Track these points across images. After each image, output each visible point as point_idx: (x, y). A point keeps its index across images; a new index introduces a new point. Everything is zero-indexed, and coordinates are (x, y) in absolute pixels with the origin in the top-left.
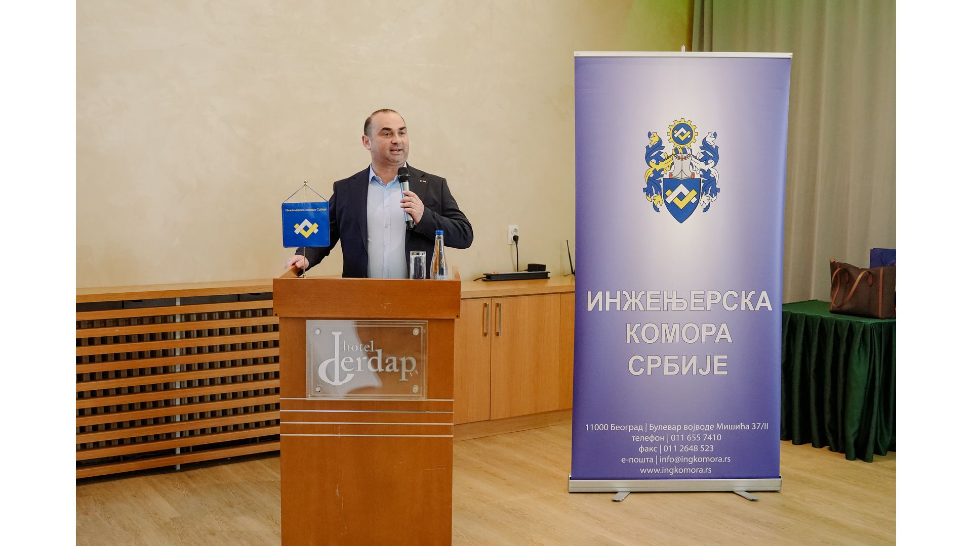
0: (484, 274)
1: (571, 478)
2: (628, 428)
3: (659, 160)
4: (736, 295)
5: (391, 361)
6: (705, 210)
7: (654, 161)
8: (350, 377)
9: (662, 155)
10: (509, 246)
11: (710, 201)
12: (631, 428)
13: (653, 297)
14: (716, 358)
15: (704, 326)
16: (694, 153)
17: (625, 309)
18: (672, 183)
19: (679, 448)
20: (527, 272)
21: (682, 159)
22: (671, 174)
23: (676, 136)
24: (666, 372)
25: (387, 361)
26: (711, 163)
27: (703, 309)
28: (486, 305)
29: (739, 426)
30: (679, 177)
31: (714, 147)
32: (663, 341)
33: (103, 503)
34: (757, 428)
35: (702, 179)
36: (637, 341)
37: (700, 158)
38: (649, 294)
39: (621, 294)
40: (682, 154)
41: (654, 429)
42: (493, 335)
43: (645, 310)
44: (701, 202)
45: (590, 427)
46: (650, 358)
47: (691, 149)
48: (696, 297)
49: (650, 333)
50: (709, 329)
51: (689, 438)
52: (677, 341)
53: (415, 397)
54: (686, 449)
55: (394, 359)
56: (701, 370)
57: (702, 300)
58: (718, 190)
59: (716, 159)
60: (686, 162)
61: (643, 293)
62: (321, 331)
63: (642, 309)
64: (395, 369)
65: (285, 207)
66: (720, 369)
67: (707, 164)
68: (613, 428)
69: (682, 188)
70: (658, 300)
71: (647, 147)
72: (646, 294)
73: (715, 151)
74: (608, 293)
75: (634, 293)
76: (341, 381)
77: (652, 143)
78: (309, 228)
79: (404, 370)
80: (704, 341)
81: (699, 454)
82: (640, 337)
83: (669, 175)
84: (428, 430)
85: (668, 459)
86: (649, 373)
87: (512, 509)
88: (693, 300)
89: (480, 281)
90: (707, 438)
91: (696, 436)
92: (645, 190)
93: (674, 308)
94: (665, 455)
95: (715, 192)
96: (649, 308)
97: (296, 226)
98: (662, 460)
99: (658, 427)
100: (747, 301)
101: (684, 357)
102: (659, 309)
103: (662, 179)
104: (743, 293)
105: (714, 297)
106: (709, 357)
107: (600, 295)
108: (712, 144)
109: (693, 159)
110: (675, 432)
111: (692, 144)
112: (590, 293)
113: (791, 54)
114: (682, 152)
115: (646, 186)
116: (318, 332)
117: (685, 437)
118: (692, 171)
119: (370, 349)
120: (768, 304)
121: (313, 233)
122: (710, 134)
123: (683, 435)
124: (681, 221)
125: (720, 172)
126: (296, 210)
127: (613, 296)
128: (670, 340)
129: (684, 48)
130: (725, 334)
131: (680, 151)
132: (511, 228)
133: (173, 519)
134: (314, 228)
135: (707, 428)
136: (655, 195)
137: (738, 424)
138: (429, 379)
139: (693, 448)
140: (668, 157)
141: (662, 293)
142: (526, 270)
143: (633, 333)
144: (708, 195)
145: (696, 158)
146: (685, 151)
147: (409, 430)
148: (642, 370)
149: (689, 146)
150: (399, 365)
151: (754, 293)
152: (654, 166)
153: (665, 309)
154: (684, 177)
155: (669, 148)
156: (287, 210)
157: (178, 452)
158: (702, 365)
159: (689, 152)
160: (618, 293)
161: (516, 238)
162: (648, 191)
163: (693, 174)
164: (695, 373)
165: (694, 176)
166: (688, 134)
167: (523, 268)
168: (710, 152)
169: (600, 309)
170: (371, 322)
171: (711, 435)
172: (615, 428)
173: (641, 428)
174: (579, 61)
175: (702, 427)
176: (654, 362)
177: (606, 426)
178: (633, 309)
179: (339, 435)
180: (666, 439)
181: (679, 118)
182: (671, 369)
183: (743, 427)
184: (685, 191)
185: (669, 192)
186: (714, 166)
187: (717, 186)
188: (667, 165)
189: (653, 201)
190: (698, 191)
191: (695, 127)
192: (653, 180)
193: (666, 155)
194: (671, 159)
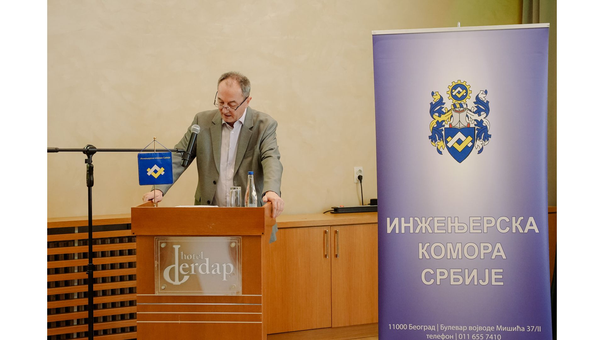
0: (332, 208)
2: (423, 328)
3: (441, 113)
4: (508, 220)
5: (216, 266)
6: (480, 152)
7: (437, 114)
10: (355, 184)
11: (483, 145)
12: (426, 328)
13: (439, 222)
14: (493, 271)
15: (482, 245)
16: (469, 107)
17: (417, 231)
18: (452, 132)
20: (369, 206)
21: (459, 112)
22: (450, 124)
23: (454, 94)
24: (452, 283)
25: (213, 266)
26: (483, 114)
27: (480, 231)
28: (325, 232)
29: (516, 328)
30: (458, 126)
31: (485, 101)
32: (449, 257)
35: (476, 127)
36: (427, 257)
37: (474, 111)
38: (436, 219)
39: (414, 220)
40: (459, 108)
41: (445, 329)
42: (333, 256)
43: (433, 232)
44: (476, 146)
45: (392, 326)
46: (438, 271)
47: (466, 104)
48: (474, 221)
49: (438, 251)
51: (474, 338)
52: (460, 257)
55: (218, 265)
56: (481, 281)
57: (479, 225)
58: (490, 136)
59: (487, 111)
60: (463, 115)
61: (431, 218)
63: (430, 231)
64: (218, 272)
66: (497, 280)
67: (480, 115)
68: (411, 328)
69: (460, 135)
70: (443, 225)
71: (431, 104)
72: (433, 220)
73: (486, 105)
74: (403, 219)
75: (423, 219)
76: (180, 281)
77: (435, 101)
78: (157, 171)
79: (225, 273)
80: (482, 257)
82: (430, 254)
86: (438, 283)
88: (472, 224)
89: (329, 213)
90: (489, 337)
91: (479, 336)
92: (430, 137)
93: (457, 231)
95: (487, 137)
96: (436, 231)
97: (148, 170)
99: (448, 327)
100: (517, 225)
101: (467, 271)
102: (444, 231)
103: (443, 128)
104: (514, 218)
105: (489, 222)
106: (487, 271)
107: (396, 221)
108: (484, 99)
109: (469, 112)
110: (461, 332)
111: (467, 100)
112: (388, 219)
113: (549, 24)
114: (459, 106)
115: (431, 134)
116: (164, 245)
117: (471, 337)
118: (468, 122)
119: (201, 257)
120: (535, 227)
121: (161, 174)
122: (482, 92)
123: (468, 335)
124: (460, 161)
125: (490, 121)
126: (149, 158)
127: (407, 222)
128: (454, 256)
129: (459, 24)
130: (499, 251)
131: (458, 106)
132: (356, 169)
135: (489, 329)
136: (438, 141)
137: (515, 326)
138: (243, 280)
140: (448, 111)
141: (446, 218)
142: (369, 204)
143: (424, 251)
144: (481, 140)
145: (470, 111)
146: (461, 106)
147: (230, 317)
148: (432, 281)
149: (465, 102)
150: (221, 269)
151: (522, 218)
152: (437, 118)
153: (450, 231)
154: (461, 126)
155: (448, 103)
156: (141, 159)
158: (481, 277)
159: (465, 106)
160: (411, 219)
161: (360, 178)
162: (433, 138)
163: (469, 124)
164: (476, 283)
165: (470, 126)
166: (463, 92)
167: (367, 203)
168: (482, 106)
169: (397, 231)
171: (492, 335)
172: (412, 327)
173: (433, 328)
174: (376, 38)
175: (484, 328)
176: (442, 274)
177: (405, 326)
178: (424, 231)
179: (179, 322)
180: (454, 337)
181: (456, 79)
182: (456, 280)
183: (519, 329)
184: (463, 137)
185: (450, 138)
186: (486, 117)
187: (489, 133)
188: (447, 117)
189: (437, 146)
190: (473, 137)
191: (469, 86)
192: (436, 129)
193: (446, 109)
194: (450, 112)
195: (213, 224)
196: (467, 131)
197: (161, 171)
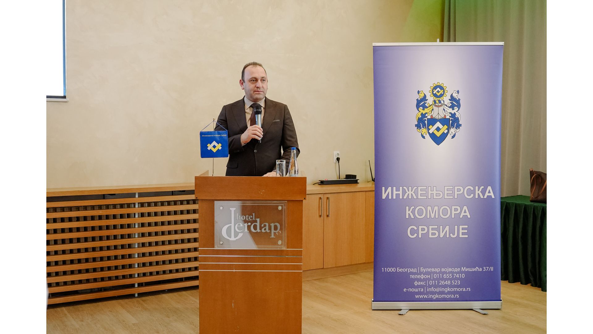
0: (319, 181)
1: (373, 301)
2: (407, 270)
3: (424, 107)
4: (472, 189)
5: (265, 226)
6: (453, 137)
7: (421, 108)
8: (240, 235)
9: (426, 105)
10: (334, 164)
11: (456, 132)
12: (410, 270)
13: (422, 190)
14: (461, 227)
15: (453, 207)
16: (446, 103)
17: (405, 197)
18: (433, 121)
19: (439, 283)
20: (345, 179)
21: (438, 106)
22: (432, 116)
23: (434, 93)
24: (430, 236)
25: (263, 225)
26: (456, 109)
27: (452, 197)
28: (320, 198)
29: (475, 269)
30: (437, 117)
31: (458, 99)
32: (428, 217)
33: (92, 315)
34: (486, 270)
35: (451, 118)
36: (412, 217)
37: (449, 106)
38: (419, 188)
39: (403, 188)
40: (438, 104)
41: (424, 271)
42: (325, 216)
43: (417, 198)
44: (450, 132)
45: (384, 270)
46: (420, 227)
47: (444, 101)
48: (448, 190)
49: (420, 212)
50: (456, 210)
51: (445, 277)
52: (437, 217)
53: (279, 247)
54: (443, 283)
55: (267, 224)
56: (451, 235)
57: (451, 192)
58: (461, 125)
59: (459, 106)
60: (441, 108)
62: (223, 207)
63: (415, 197)
64: (268, 231)
65: (202, 134)
66: (463, 234)
67: (453, 109)
69: (438, 124)
70: (425, 192)
71: (417, 100)
72: (417, 188)
73: (458, 101)
74: (394, 188)
75: (410, 188)
76: (235, 238)
77: (420, 97)
78: (216, 147)
79: (273, 231)
80: (453, 217)
81: (451, 286)
82: (414, 215)
83: (431, 116)
84: (288, 267)
85: (432, 289)
86: (420, 236)
87: (338, 319)
88: (446, 192)
89: (317, 185)
90: (456, 275)
91: (449, 275)
92: (416, 125)
93: (435, 197)
94: (430, 287)
95: (459, 126)
96: (419, 197)
97: (209, 145)
98: (428, 290)
99: (426, 269)
100: (479, 192)
101: (441, 227)
102: (425, 197)
103: (426, 119)
104: (477, 188)
105: (459, 190)
106: (456, 227)
107: (389, 189)
108: (456, 97)
109: (445, 106)
110: (436, 273)
111: (444, 98)
112: (383, 188)
113: (503, 43)
114: (438, 102)
115: (417, 123)
116: (221, 208)
117: (443, 276)
118: (445, 114)
119: (252, 218)
120: (492, 194)
121: (219, 149)
122: (455, 92)
123: (441, 275)
124: (438, 143)
125: (461, 114)
126: (209, 136)
127: (398, 190)
128: (433, 216)
129: (438, 40)
130: (466, 212)
131: (437, 102)
132: (335, 153)
133: (134, 324)
134: (219, 147)
135: (456, 270)
136: (422, 128)
137: (475, 267)
138: (288, 236)
139: (448, 282)
140: (430, 106)
141: (427, 187)
143: (410, 212)
144: (454, 128)
145: (447, 106)
146: (440, 102)
147: (276, 267)
148: (416, 235)
149: (442, 99)
150: (270, 228)
151: (483, 187)
152: (422, 111)
153: (429, 197)
154: (440, 117)
155: (430, 100)
156: (203, 136)
157: (136, 286)
158: (452, 231)
159: (442, 102)
161: (338, 159)
162: (418, 126)
163: (445, 116)
164: (448, 236)
165: (446, 117)
166: (441, 92)
167: (343, 177)
168: (455, 102)
169: (390, 198)
170: (253, 202)
171: (458, 274)
172: (399, 270)
173: (415, 270)
175: (453, 270)
176: (423, 230)
177: (394, 269)
178: (410, 197)
179: (234, 271)
180: (431, 277)
181: (436, 82)
182: (433, 234)
183: (478, 269)
184: (440, 126)
185: (430, 127)
186: (458, 111)
187: (460, 123)
188: (429, 110)
189: (421, 132)
190: (448, 126)
191: (446, 87)
192: (421, 120)
193: (428, 104)
194: (432, 106)
195: (263, 191)
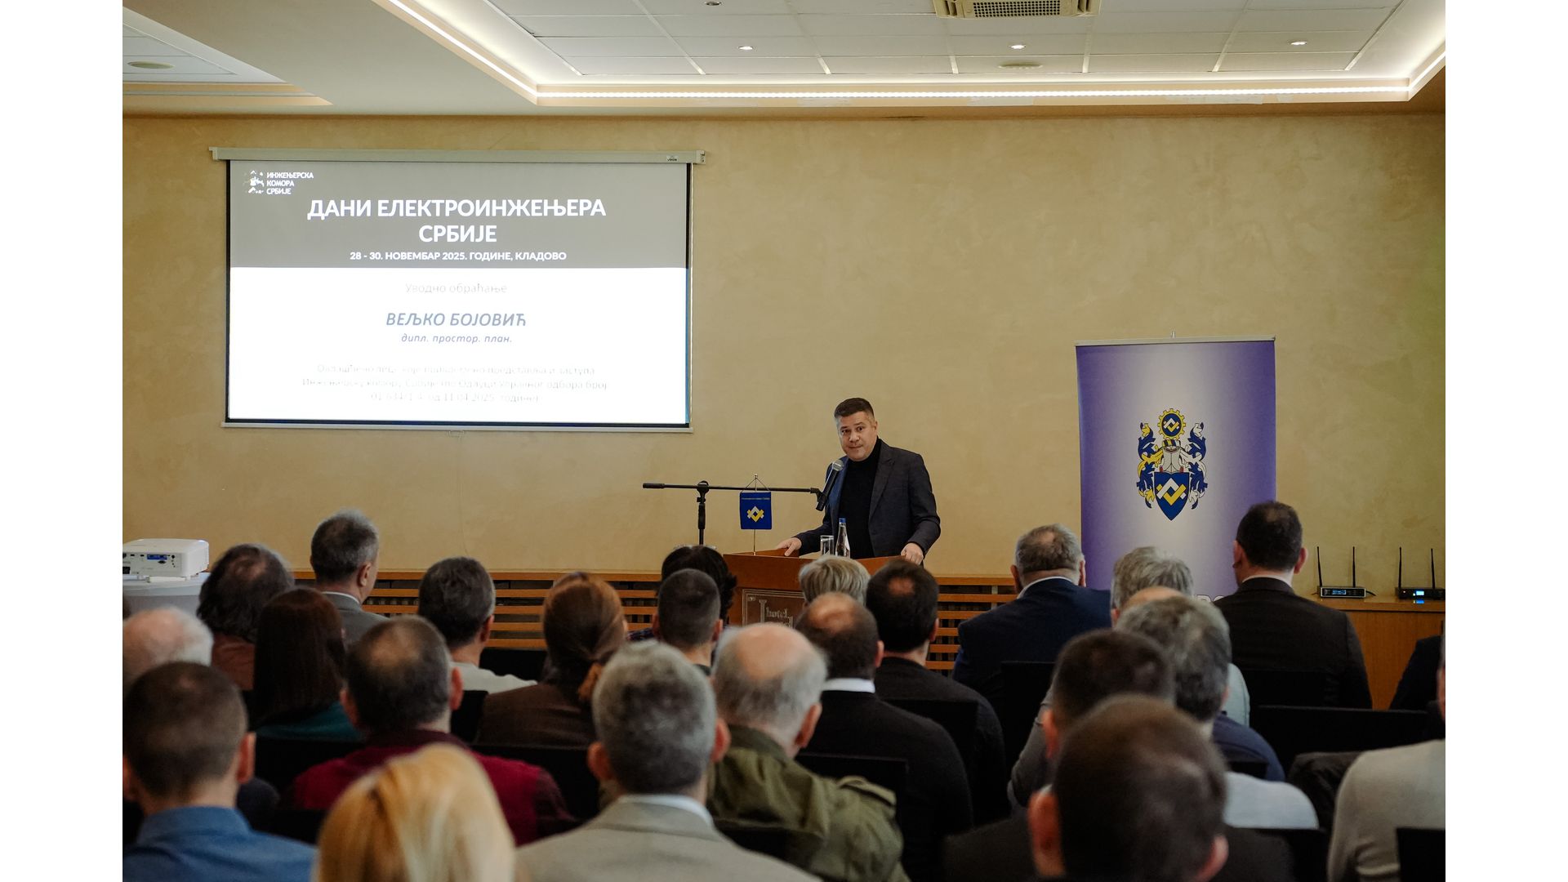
3: (1150, 452)
6: (1194, 506)
7: (1146, 453)
9: (1153, 448)
11: (1197, 497)
16: (1183, 446)
18: (1162, 478)
21: (1172, 451)
22: (1161, 468)
23: (1165, 427)
26: (1199, 456)
30: (1169, 471)
31: (1201, 438)
35: (1191, 473)
37: (1188, 451)
40: (1171, 447)
44: (1190, 497)
47: (1179, 441)
58: (1206, 485)
59: (1203, 452)
60: (1176, 455)
65: (742, 497)
67: (1194, 457)
69: (1171, 483)
71: (1140, 439)
73: (1202, 442)
77: (1144, 435)
78: (757, 514)
92: (1138, 484)
95: (1203, 486)
97: (749, 512)
103: (1153, 472)
108: (1199, 435)
109: (1182, 451)
111: (1181, 436)
115: (1139, 481)
118: (1181, 465)
121: (760, 517)
122: (1197, 425)
124: (1171, 518)
125: (1207, 465)
126: (750, 499)
131: (1170, 443)
136: (1147, 489)
140: (1159, 450)
144: (1196, 490)
145: (1184, 450)
146: (1174, 444)
149: (1178, 438)
152: (1146, 459)
154: (1174, 471)
155: (1159, 439)
159: (1177, 444)
162: (1141, 486)
163: (1182, 468)
165: (1183, 471)
166: (1176, 426)
168: (1198, 445)
174: (1081, 351)
184: (1175, 486)
185: (1160, 487)
186: (1201, 459)
187: (1205, 481)
188: (1158, 458)
189: (1145, 496)
190: (1187, 486)
191: (1183, 417)
192: (1145, 474)
193: (1156, 447)
194: (1161, 451)
196: (1180, 478)
197: (761, 514)
